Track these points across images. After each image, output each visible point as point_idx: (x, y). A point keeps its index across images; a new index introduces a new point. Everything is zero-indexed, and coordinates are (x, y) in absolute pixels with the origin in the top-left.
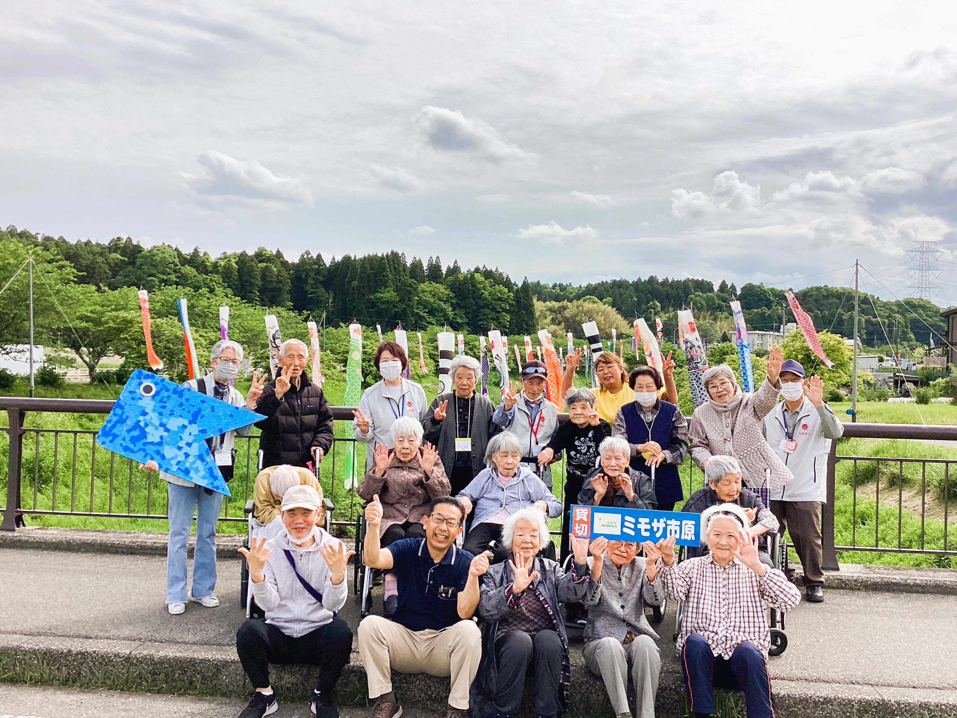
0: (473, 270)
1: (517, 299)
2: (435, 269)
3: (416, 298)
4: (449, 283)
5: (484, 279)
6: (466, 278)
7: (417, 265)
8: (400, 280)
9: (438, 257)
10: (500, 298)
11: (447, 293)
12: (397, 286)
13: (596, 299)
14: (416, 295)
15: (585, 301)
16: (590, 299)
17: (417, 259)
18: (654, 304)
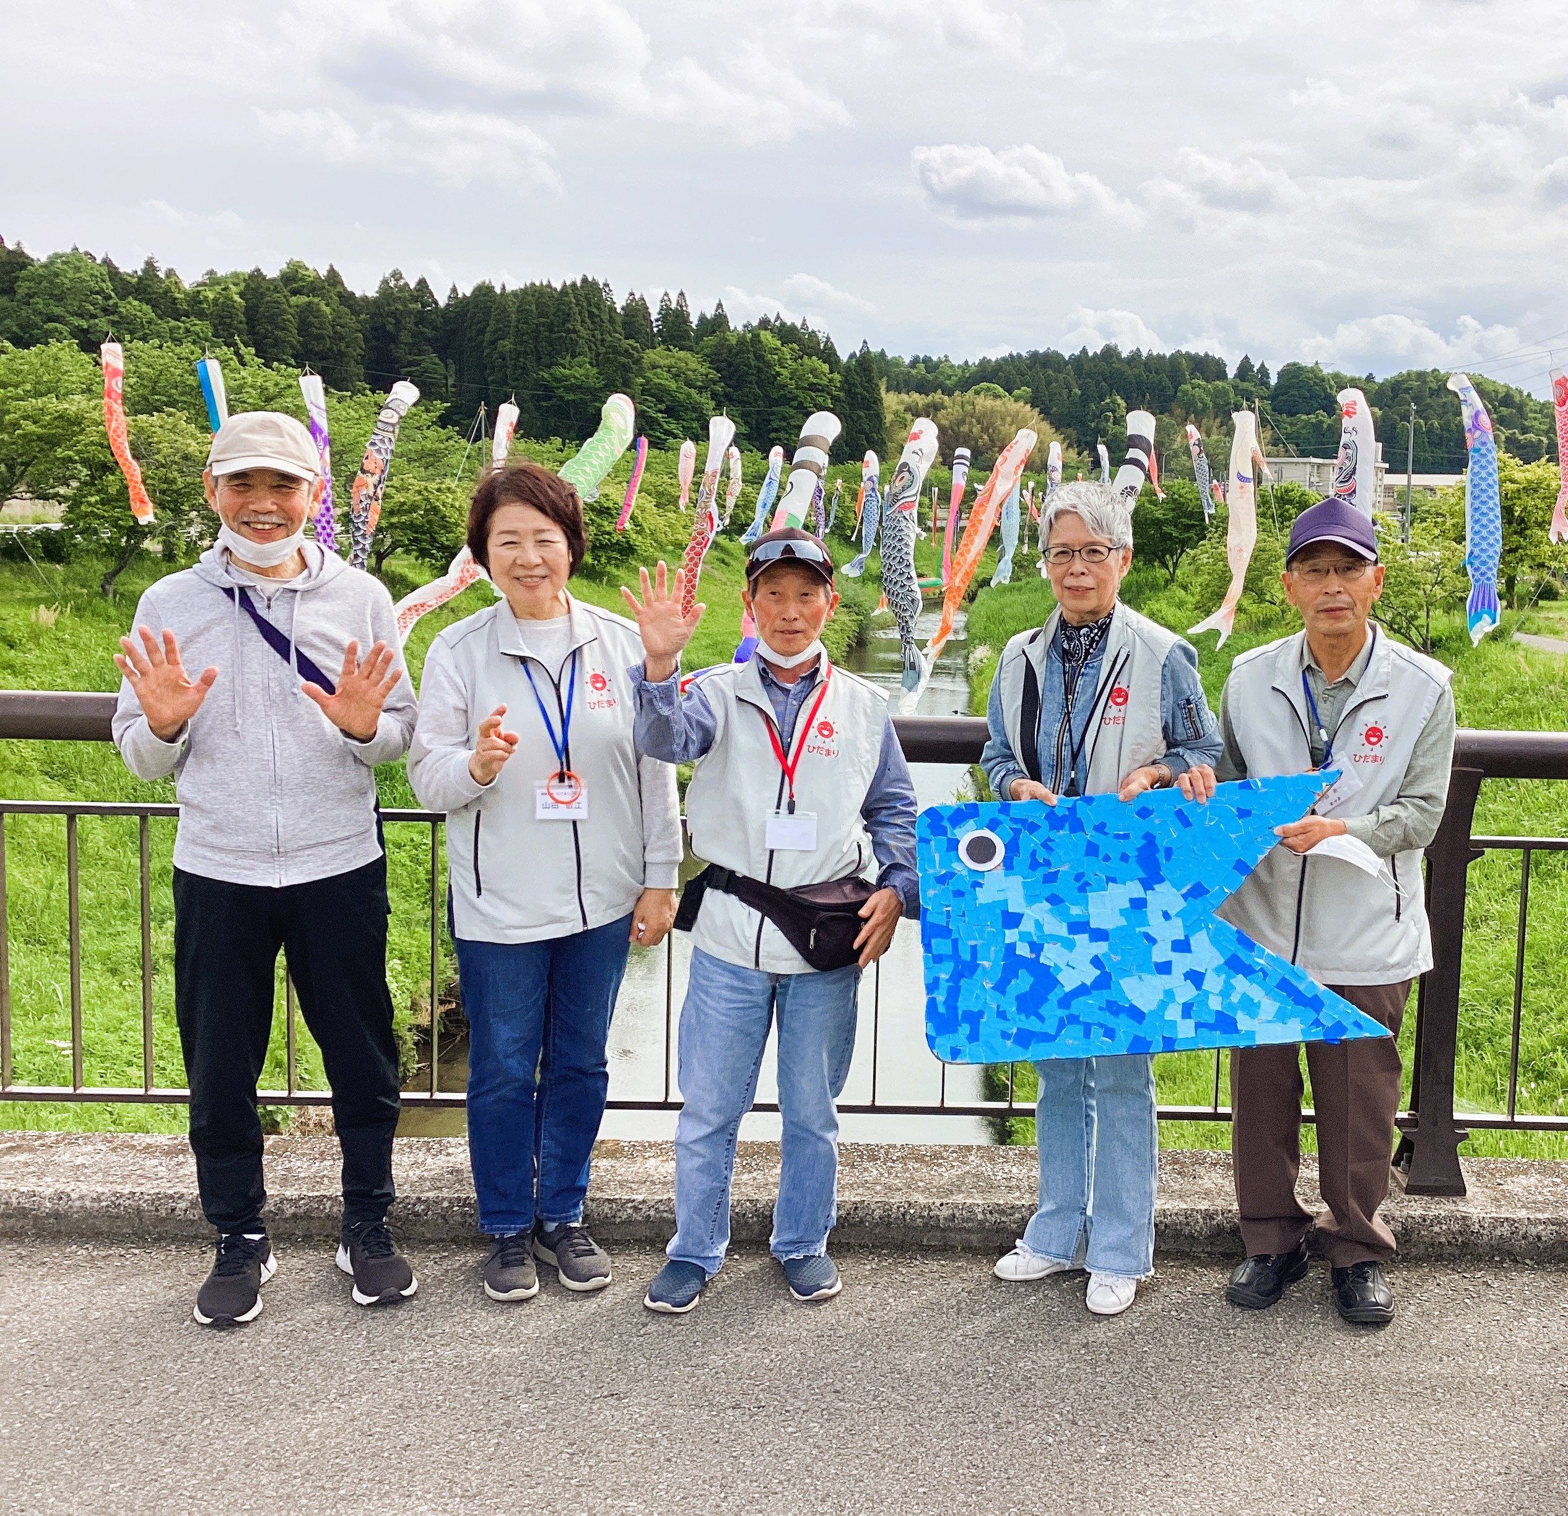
0: (755, 323)
1: (848, 385)
2: (675, 318)
3: (641, 380)
4: (706, 351)
5: (779, 343)
6: (741, 340)
7: (636, 310)
8: (603, 340)
9: (682, 294)
10: (812, 384)
11: (703, 370)
12: (598, 354)
13: (1001, 390)
14: (640, 373)
15: (977, 393)
16: (988, 389)
17: (637, 297)
18: (1114, 402)
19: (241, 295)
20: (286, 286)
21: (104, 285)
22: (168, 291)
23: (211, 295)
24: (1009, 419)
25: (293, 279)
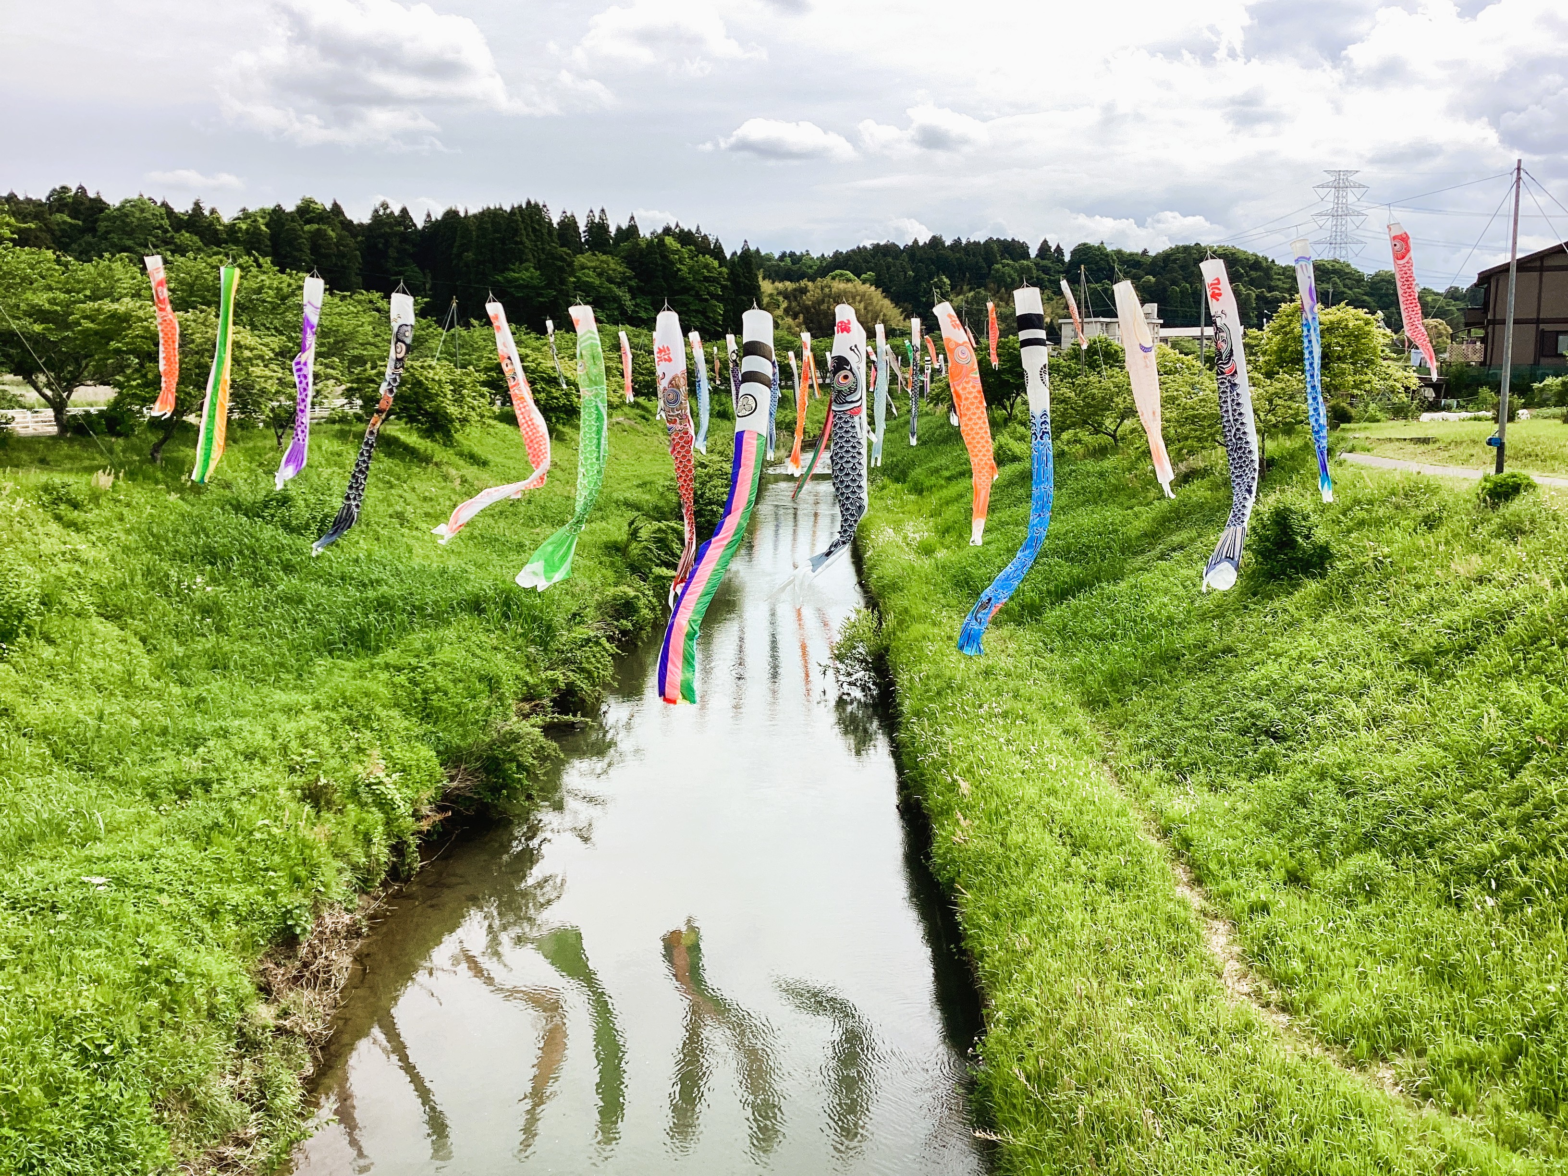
0: (660, 231)
1: (733, 276)
2: (598, 229)
3: (573, 279)
4: (623, 254)
5: (679, 246)
6: (650, 243)
7: (568, 225)
8: (543, 249)
9: (603, 210)
10: (705, 277)
11: (621, 269)
12: (539, 261)
13: (851, 275)
14: (572, 273)
15: (833, 278)
16: (841, 275)
17: (569, 214)
18: (940, 280)
19: (267, 225)
20: (301, 217)
21: (163, 222)
22: (211, 224)
23: (244, 227)
24: (858, 298)
25: (306, 211)
